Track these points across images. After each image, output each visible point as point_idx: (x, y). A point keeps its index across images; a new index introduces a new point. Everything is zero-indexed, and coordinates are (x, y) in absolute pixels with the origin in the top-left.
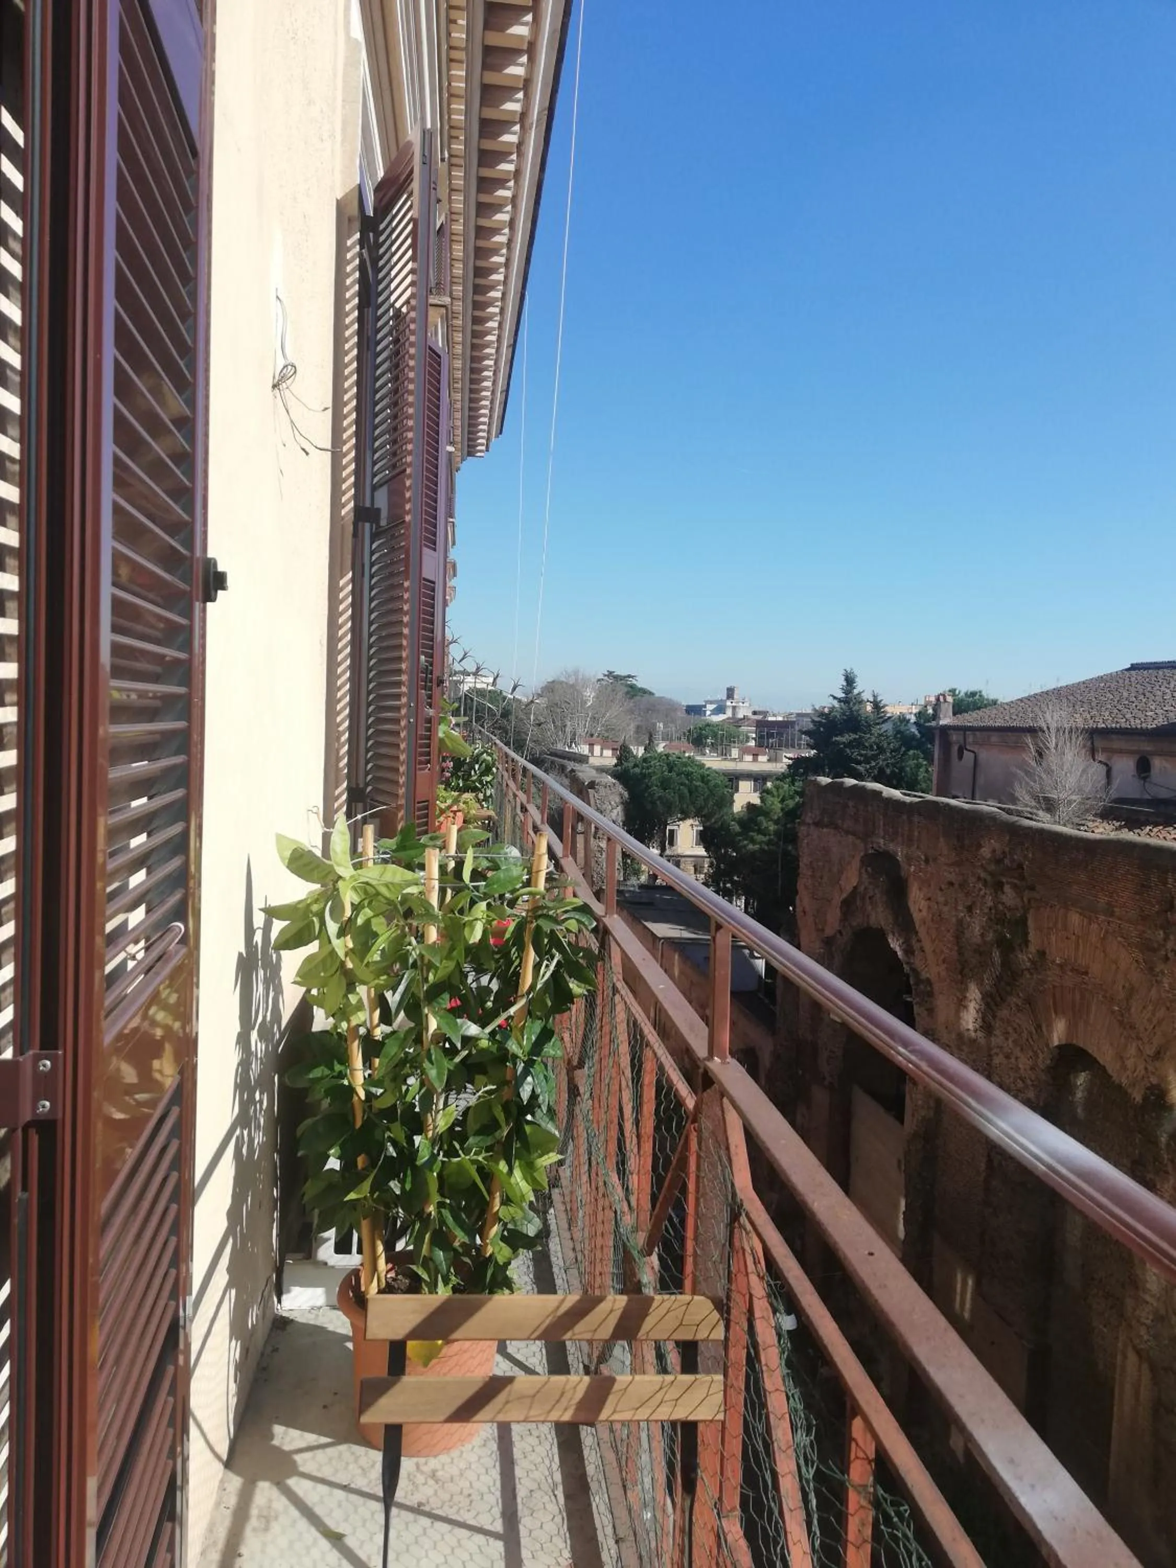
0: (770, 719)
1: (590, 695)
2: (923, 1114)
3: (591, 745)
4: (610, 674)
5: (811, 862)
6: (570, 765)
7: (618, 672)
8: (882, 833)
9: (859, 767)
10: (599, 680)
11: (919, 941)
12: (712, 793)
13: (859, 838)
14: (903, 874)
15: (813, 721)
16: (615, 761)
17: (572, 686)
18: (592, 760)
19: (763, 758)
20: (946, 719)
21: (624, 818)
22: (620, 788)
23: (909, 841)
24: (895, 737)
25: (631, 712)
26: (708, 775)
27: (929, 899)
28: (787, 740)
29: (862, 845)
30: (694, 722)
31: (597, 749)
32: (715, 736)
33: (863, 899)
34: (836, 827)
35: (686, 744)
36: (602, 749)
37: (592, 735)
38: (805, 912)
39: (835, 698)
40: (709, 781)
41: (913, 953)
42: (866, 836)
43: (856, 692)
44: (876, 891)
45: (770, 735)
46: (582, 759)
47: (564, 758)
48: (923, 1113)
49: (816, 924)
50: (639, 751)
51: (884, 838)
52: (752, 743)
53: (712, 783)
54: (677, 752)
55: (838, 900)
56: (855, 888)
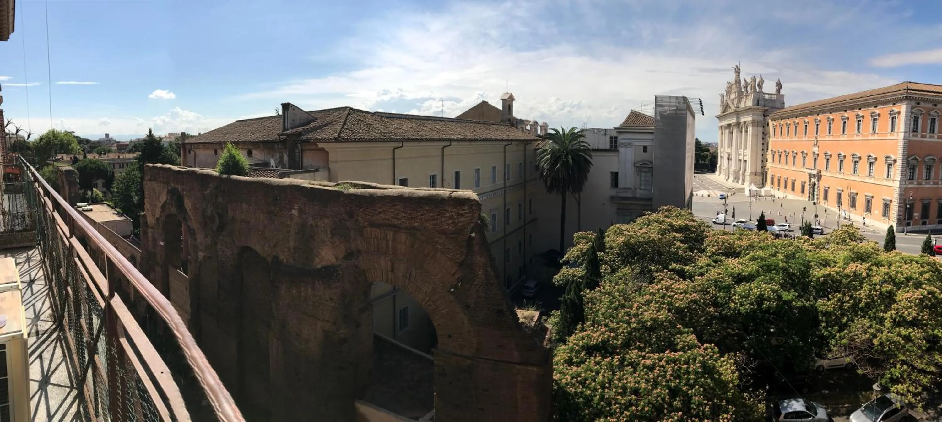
5: (149, 193)
13: (165, 184)
14: (181, 195)
23: (182, 184)
27: (191, 203)
33: (168, 205)
34: (156, 181)
38: (148, 210)
40: (106, 167)
41: (187, 220)
43: (152, 133)
44: (173, 202)
49: (152, 214)
51: (174, 184)
55: (160, 205)
56: (166, 201)
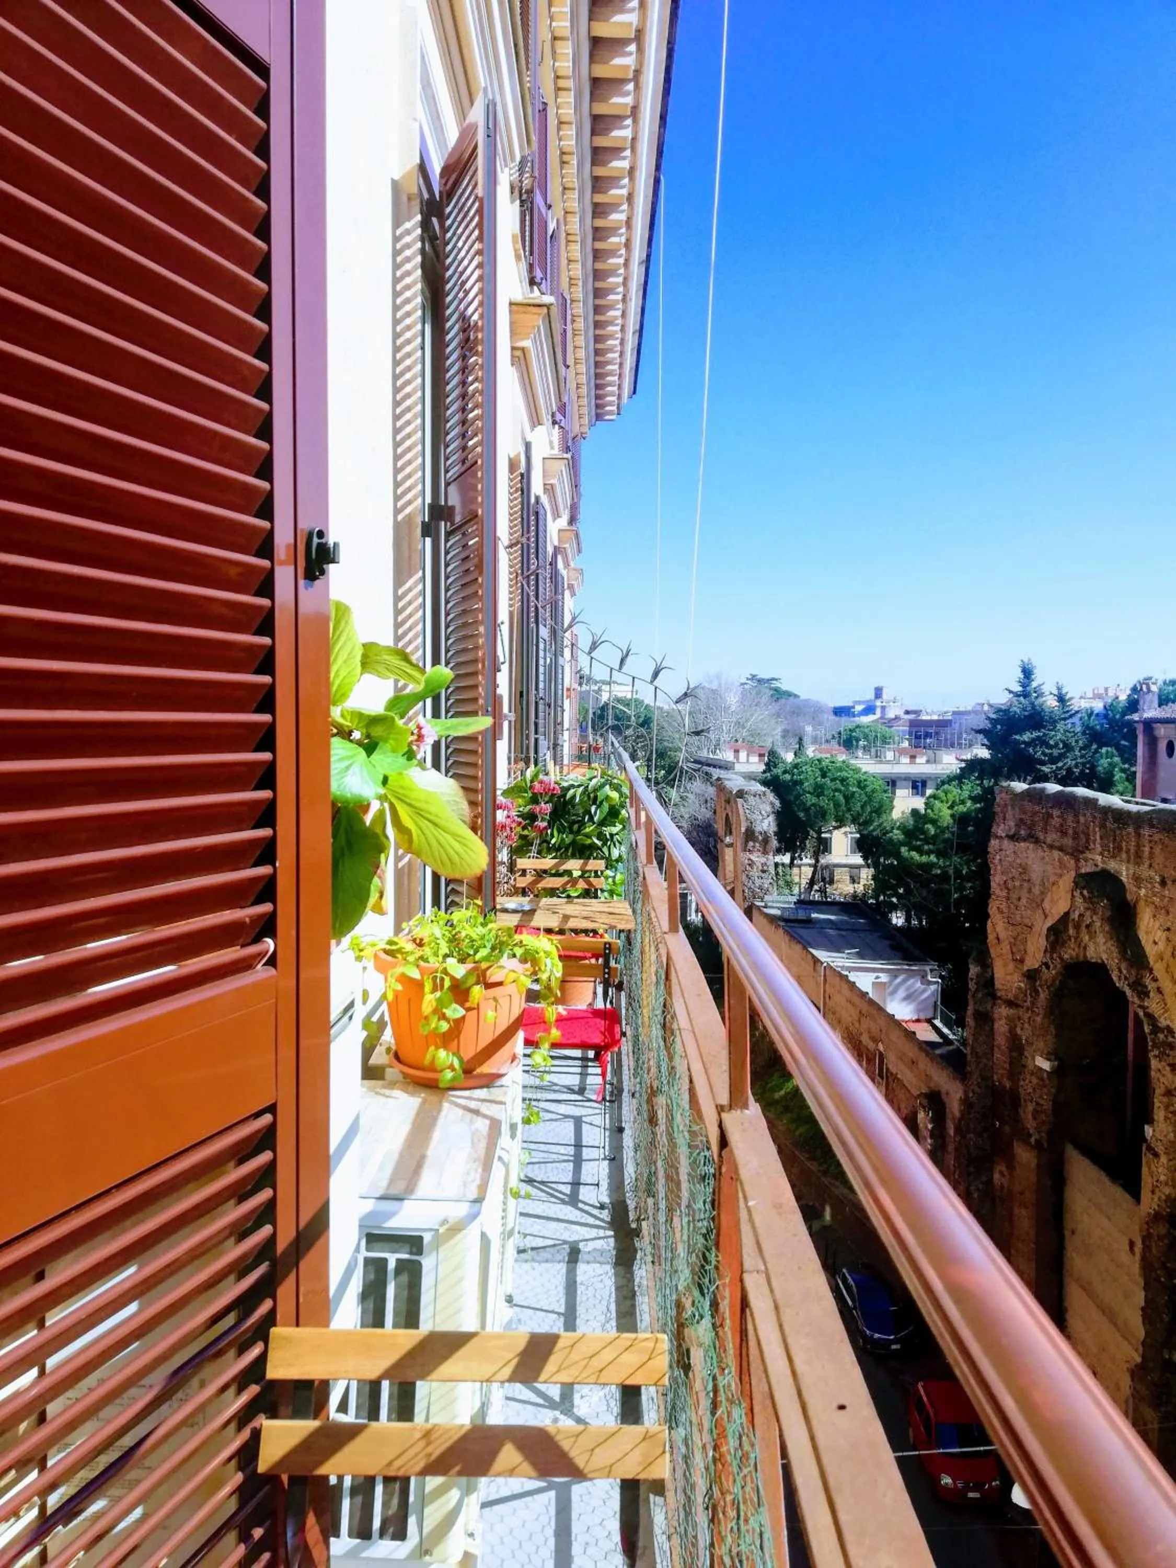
0: (924, 718)
1: (732, 700)
2: (1167, 1193)
3: (737, 751)
4: (753, 677)
5: (1005, 882)
6: (716, 773)
7: (762, 675)
8: (1099, 849)
9: (1044, 768)
10: (742, 684)
11: (1155, 980)
12: (870, 798)
13: (1067, 854)
14: (1129, 897)
15: (988, 718)
16: (762, 767)
17: (714, 692)
18: (738, 767)
19: (921, 760)
20: (1150, 711)
21: (775, 829)
22: (771, 797)
23: (1138, 857)
24: (1084, 733)
25: (778, 715)
26: (865, 780)
27: (1168, 929)
28: (946, 739)
29: (1072, 862)
30: (846, 723)
31: (743, 755)
32: (866, 737)
33: (1077, 927)
34: (1037, 841)
35: (837, 747)
36: (748, 755)
37: (737, 741)
38: (998, 939)
39: (1011, 692)
40: (866, 786)
41: (1147, 994)
42: (1077, 853)
43: (1034, 684)
44: (1095, 918)
45: (928, 735)
46: (726, 766)
47: (709, 765)
48: (1167, 1190)
49: (1013, 953)
50: (789, 757)
51: (1101, 854)
52: (906, 744)
53: (868, 789)
54: (828, 756)
55: (1042, 926)
56: (1067, 914)
